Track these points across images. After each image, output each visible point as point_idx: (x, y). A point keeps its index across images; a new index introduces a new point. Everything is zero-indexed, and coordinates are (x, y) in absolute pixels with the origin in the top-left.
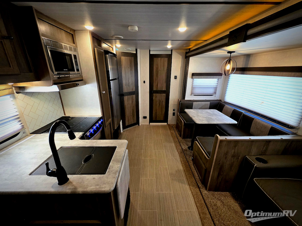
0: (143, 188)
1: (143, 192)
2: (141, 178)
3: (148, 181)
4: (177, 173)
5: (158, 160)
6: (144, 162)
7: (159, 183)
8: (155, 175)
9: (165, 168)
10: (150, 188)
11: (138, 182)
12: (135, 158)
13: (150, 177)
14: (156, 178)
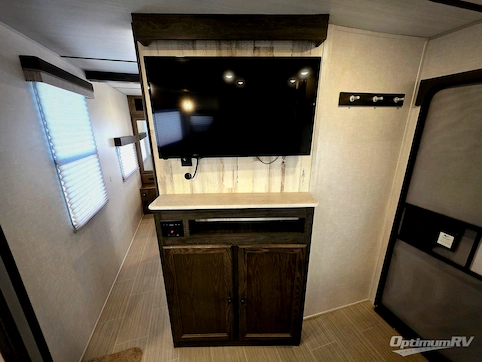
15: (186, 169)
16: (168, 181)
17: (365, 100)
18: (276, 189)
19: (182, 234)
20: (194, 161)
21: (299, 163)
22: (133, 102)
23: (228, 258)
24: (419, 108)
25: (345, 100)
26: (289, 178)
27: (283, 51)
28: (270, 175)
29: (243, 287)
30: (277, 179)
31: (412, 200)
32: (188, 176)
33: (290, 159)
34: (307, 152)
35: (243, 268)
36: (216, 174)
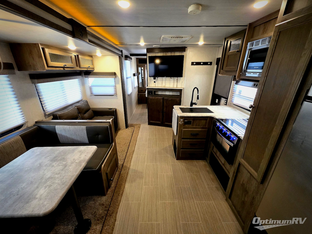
0: (168, 166)
1: (168, 164)
2: (172, 173)
3: (165, 172)
4: (135, 179)
5: (153, 198)
6: (173, 194)
7: (155, 170)
8: (158, 176)
9: (146, 185)
10: (163, 166)
11: (174, 170)
12: (189, 202)
13: (164, 175)
14: (158, 174)
15: (154, 80)
16: (150, 83)
17: (198, 64)
18: (175, 86)
19: (152, 94)
20: (156, 78)
21: (181, 79)
22: (138, 60)
23: (161, 101)
24: (216, 65)
25: (192, 64)
26: (179, 83)
27: (177, 54)
28: (174, 82)
29: (165, 109)
30: (176, 84)
31: (215, 92)
32: (155, 82)
33: (179, 78)
34: (182, 76)
35: (165, 104)
36: (161, 82)
